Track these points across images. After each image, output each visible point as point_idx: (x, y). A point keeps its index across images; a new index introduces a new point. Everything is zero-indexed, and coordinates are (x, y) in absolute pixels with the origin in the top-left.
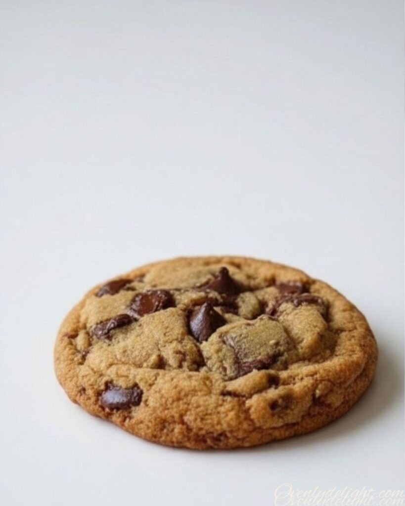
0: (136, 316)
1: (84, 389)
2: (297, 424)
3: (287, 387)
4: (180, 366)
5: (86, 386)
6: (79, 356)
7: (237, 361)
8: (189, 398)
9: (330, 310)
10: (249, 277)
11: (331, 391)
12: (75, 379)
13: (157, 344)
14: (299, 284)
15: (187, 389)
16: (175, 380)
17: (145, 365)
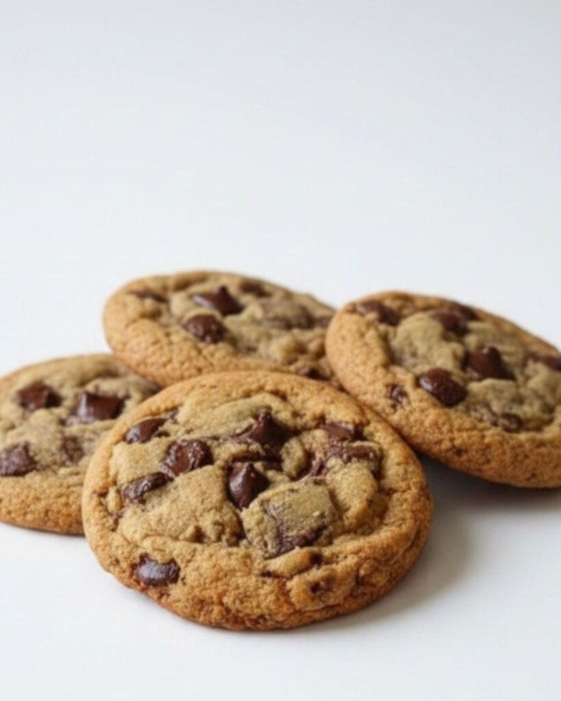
0: (171, 474)
1: (117, 561)
2: (338, 605)
3: (329, 566)
4: (219, 539)
5: (120, 558)
6: (111, 521)
7: (279, 536)
8: (228, 577)
9: (383, 462)
10: (296, 414)
11: (377, 569)
12: (108, 548)
13: (194, 512)
14: (351, 427)
15: (226, 569)
16: (214, 558)
17: (181, 537)
